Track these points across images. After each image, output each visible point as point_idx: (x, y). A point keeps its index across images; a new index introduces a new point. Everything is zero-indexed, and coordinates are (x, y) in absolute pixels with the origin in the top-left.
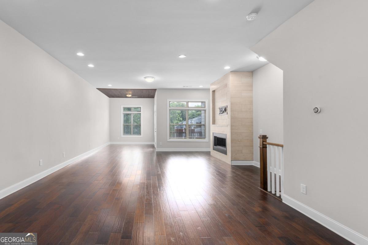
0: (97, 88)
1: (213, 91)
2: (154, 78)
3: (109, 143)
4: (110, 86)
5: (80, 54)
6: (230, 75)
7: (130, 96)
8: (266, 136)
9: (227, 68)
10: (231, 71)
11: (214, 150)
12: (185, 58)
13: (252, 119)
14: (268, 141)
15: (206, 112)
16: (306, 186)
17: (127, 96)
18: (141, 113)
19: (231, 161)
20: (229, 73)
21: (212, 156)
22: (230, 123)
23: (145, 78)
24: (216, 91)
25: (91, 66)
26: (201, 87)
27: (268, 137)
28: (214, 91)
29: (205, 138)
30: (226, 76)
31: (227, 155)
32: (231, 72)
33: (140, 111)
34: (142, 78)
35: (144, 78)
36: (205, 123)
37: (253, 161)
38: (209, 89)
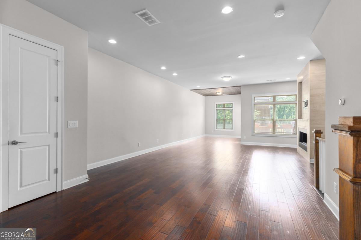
0: (190, 89)
1: (299, 83)
2: (230, 77)
3: (205, 135)
4: (198, 87)
5: (163, 68)
6: (310, 65)
8: (321, 130)
11: (299, 147)
12: (244, 57)
15: (297, 106)
16: (337, 185)
17: (218, 94)
18: (233, 108)
19: (310, 159)
20: (309, 62)
21: (298, 153)
22: (309, 118)
25: (175, 74)
26: (288, 79)
27: (322, 132)
28: (301, 83)
29: (296, 133)
31: (307, 152)
33: (232, 107)
34: (220, 78)
35: (222, 77)
38: (295, 81)
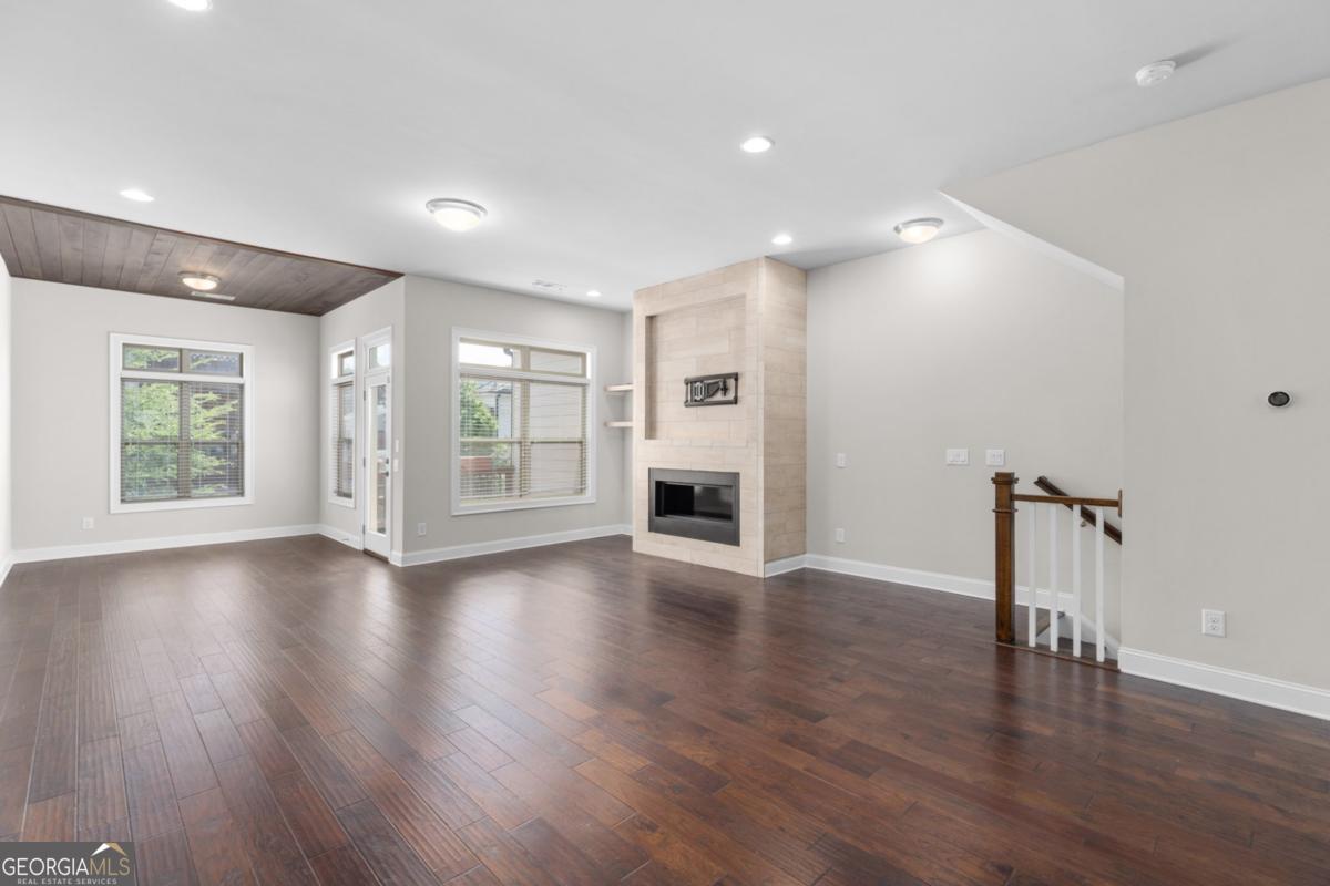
1: (648, 317)
2: (482, 214)
3: (12, 561)
6: (762, 270)
7: (208, 285)
9: (783, 241)
10: (767, 254)
11: (653, 534)
13: (804, 420)
14: (1018, 489)
15: (589, 395)
16: (1225, 615)
17: (190, 282)
18: (245, 381)
19: (765, 562)
20: (757, 260)
21: (640, 555)
23: (435, 203)
24: (660, 319)
26: (593, 295)
28: (654, 320)
29: (581, 489)
30: (738, 270)
31: (737, 545)
32: (767, 257)
33: (241, 375)
34: (412, 201)
35: (433, 201)
36: (584, 435)
37: (804, 553)
